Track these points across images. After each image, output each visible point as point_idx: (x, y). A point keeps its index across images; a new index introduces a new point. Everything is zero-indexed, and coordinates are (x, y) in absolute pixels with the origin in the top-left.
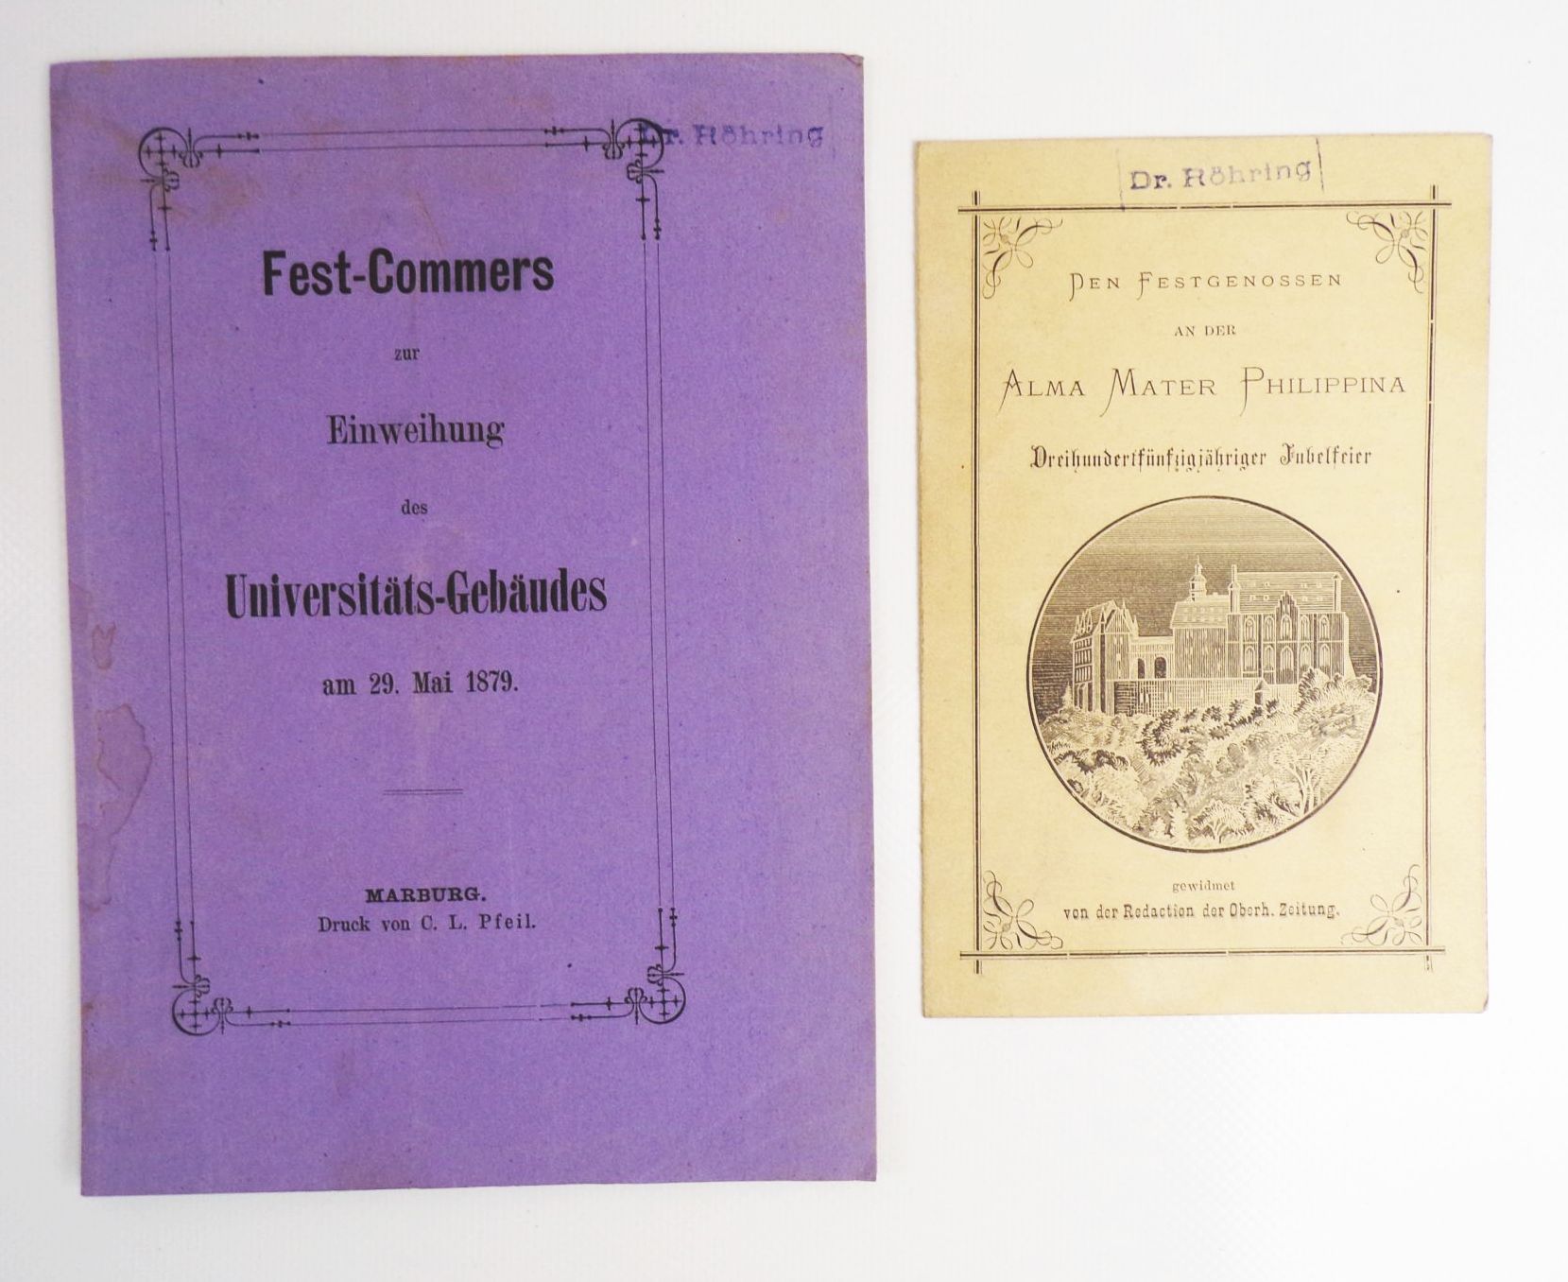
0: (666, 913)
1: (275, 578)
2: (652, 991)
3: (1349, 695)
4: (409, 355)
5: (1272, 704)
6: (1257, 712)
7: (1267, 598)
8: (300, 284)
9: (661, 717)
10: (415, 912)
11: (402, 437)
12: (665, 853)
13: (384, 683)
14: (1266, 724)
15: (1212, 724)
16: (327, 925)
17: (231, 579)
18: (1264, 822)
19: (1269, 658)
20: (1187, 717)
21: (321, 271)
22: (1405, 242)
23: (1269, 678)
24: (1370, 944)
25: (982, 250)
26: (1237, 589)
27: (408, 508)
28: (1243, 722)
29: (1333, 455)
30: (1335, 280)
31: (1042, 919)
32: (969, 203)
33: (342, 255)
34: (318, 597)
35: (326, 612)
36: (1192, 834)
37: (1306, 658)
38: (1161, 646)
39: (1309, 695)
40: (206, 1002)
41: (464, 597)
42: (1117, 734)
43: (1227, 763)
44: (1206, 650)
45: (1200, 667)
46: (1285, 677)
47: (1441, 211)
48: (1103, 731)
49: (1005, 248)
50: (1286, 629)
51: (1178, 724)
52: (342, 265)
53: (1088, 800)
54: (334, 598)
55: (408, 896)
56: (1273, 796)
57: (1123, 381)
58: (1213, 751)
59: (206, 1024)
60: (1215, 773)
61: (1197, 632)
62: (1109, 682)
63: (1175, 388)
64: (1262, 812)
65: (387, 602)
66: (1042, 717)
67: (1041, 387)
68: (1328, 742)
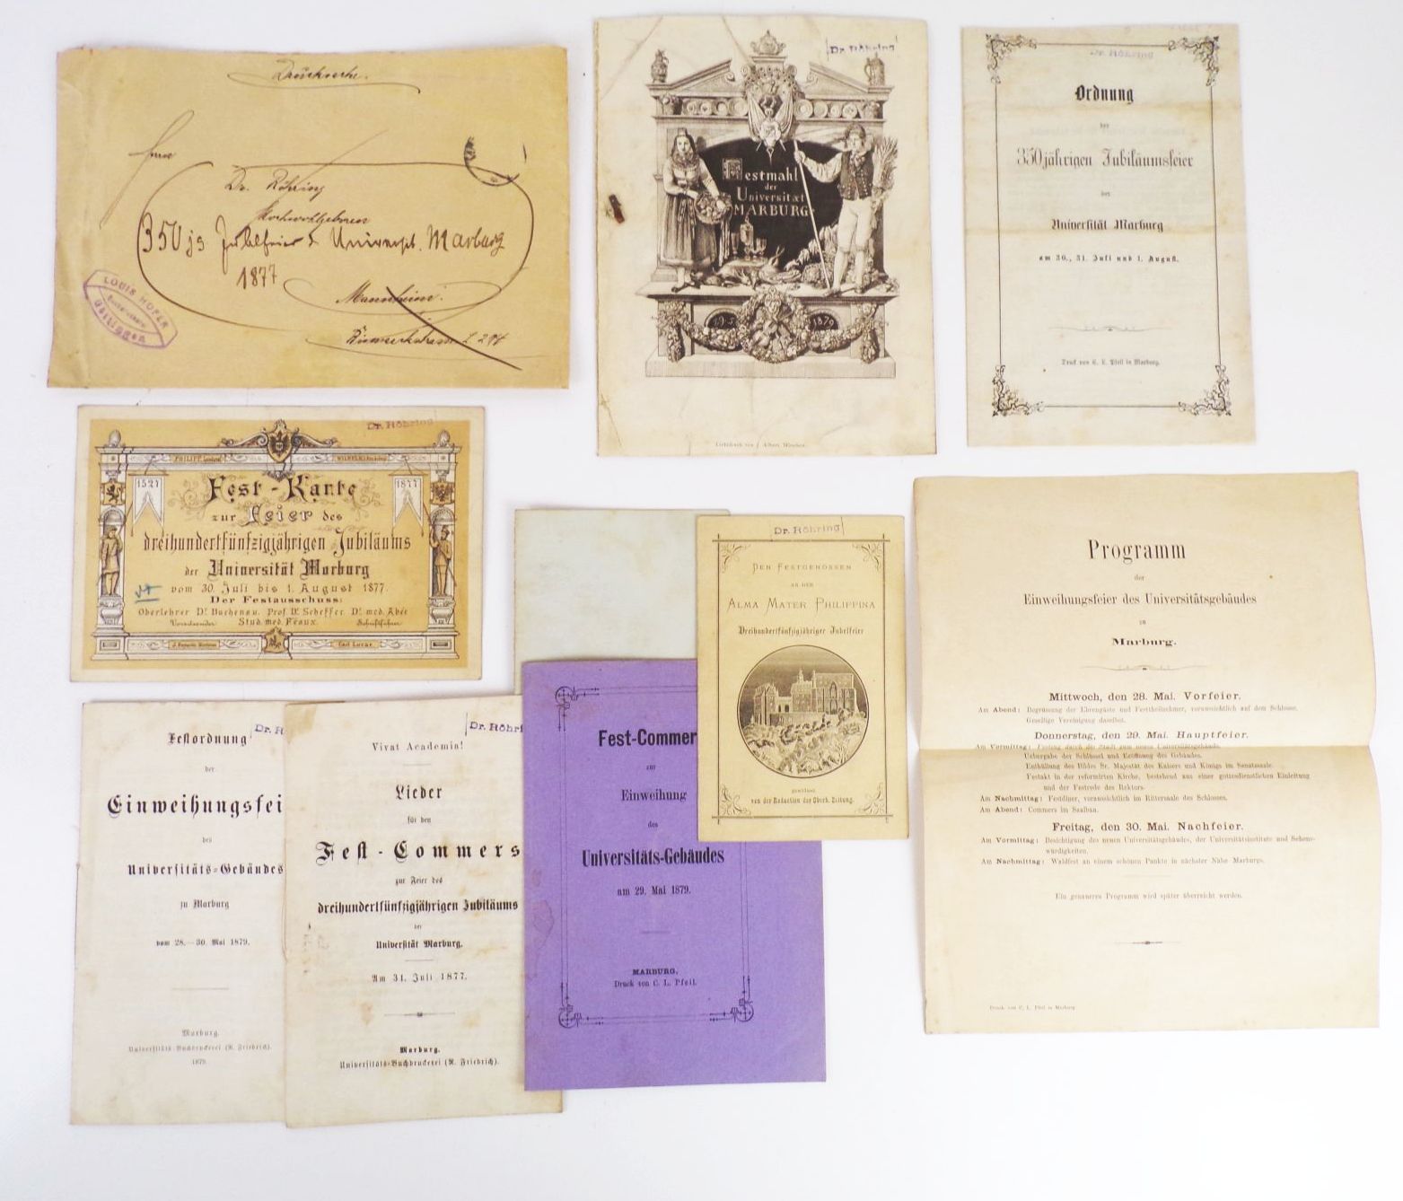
0: (746, 978)
1: (601, 851)
2: (741, 1009)
3: (856, 719)
4: (652, 768)
5: (828, 723)
6: (823, 726)
7: (826, 683)
8: (612, 742)
9: (744, 904)
10: (651, 979)
11: (649, 798)
12: (746, 956)
13: (640, 891)
14: (827, 730)
15: (806, 730)
16: (617, 984)
17: (584, 853)
18: (826, 766)
19: (827, 705)
20: (797, 727)
21: (620, 737)
22: (874, 554)
23: (827, 713)
24: (865, 814)
25: (721, 554)
26: (815, 679)
27: (651, 825)
28: (817, 729)
29: (850, 630)
30: (849, 567)
31: (744, 803)
32: (716, 538)
33: (628, 732)
34: (616, 858)
35: (619, 864)
36: (799, 771)
37: (841, 705)
38: (787, 700)
39: (842, 719)
40: (571, 1015)
41: (671, 858)
42: (771, 734)
43: (812, 745)
44: (803, 702)
45: (801, 708)
46: (833, 712)
47: (886, 544)
48: (765, 732)
49: (729, 554)
50: (833, 694)
51: (793, 730)
52: (628, 735)
53: (760, 758)
54: (622, 858)
55: (648, 972)
56: (830, 757)
57: (772, 602)
58: (807, 740)
59: (571, 1024)
60: (807, 748)
61: (800, 695)
62: (768, 714)
63: (792, 605)
64: (825, 763)
65: (642, 860)
66: (743, 727)
67: (742, 604)
68: (849, 737)
